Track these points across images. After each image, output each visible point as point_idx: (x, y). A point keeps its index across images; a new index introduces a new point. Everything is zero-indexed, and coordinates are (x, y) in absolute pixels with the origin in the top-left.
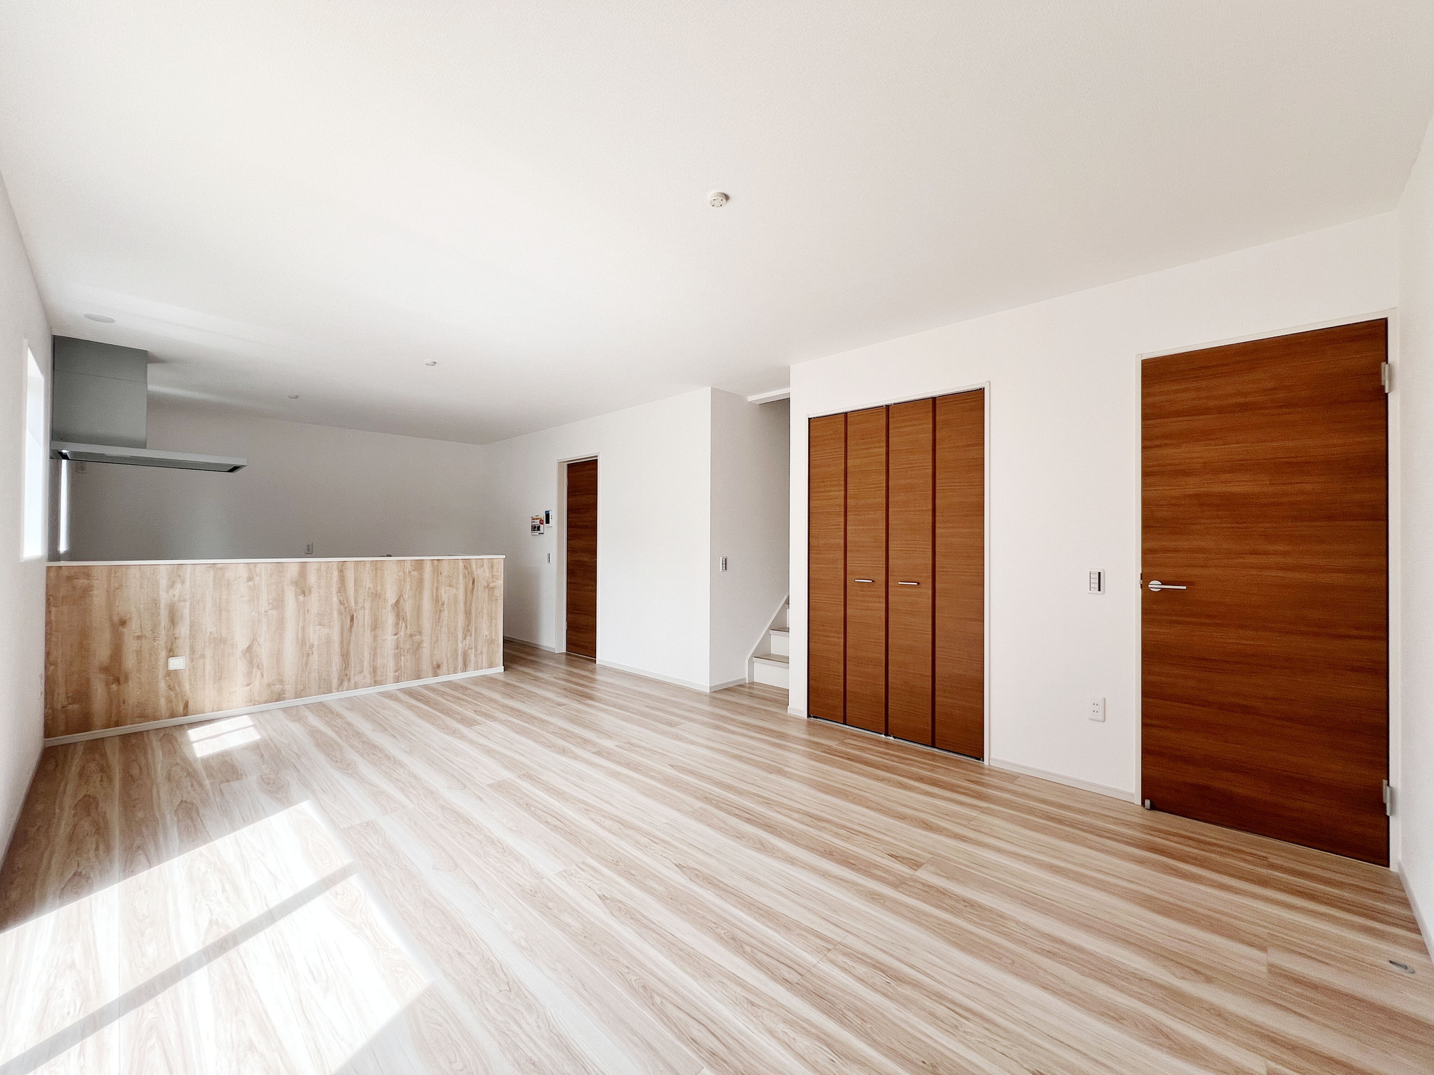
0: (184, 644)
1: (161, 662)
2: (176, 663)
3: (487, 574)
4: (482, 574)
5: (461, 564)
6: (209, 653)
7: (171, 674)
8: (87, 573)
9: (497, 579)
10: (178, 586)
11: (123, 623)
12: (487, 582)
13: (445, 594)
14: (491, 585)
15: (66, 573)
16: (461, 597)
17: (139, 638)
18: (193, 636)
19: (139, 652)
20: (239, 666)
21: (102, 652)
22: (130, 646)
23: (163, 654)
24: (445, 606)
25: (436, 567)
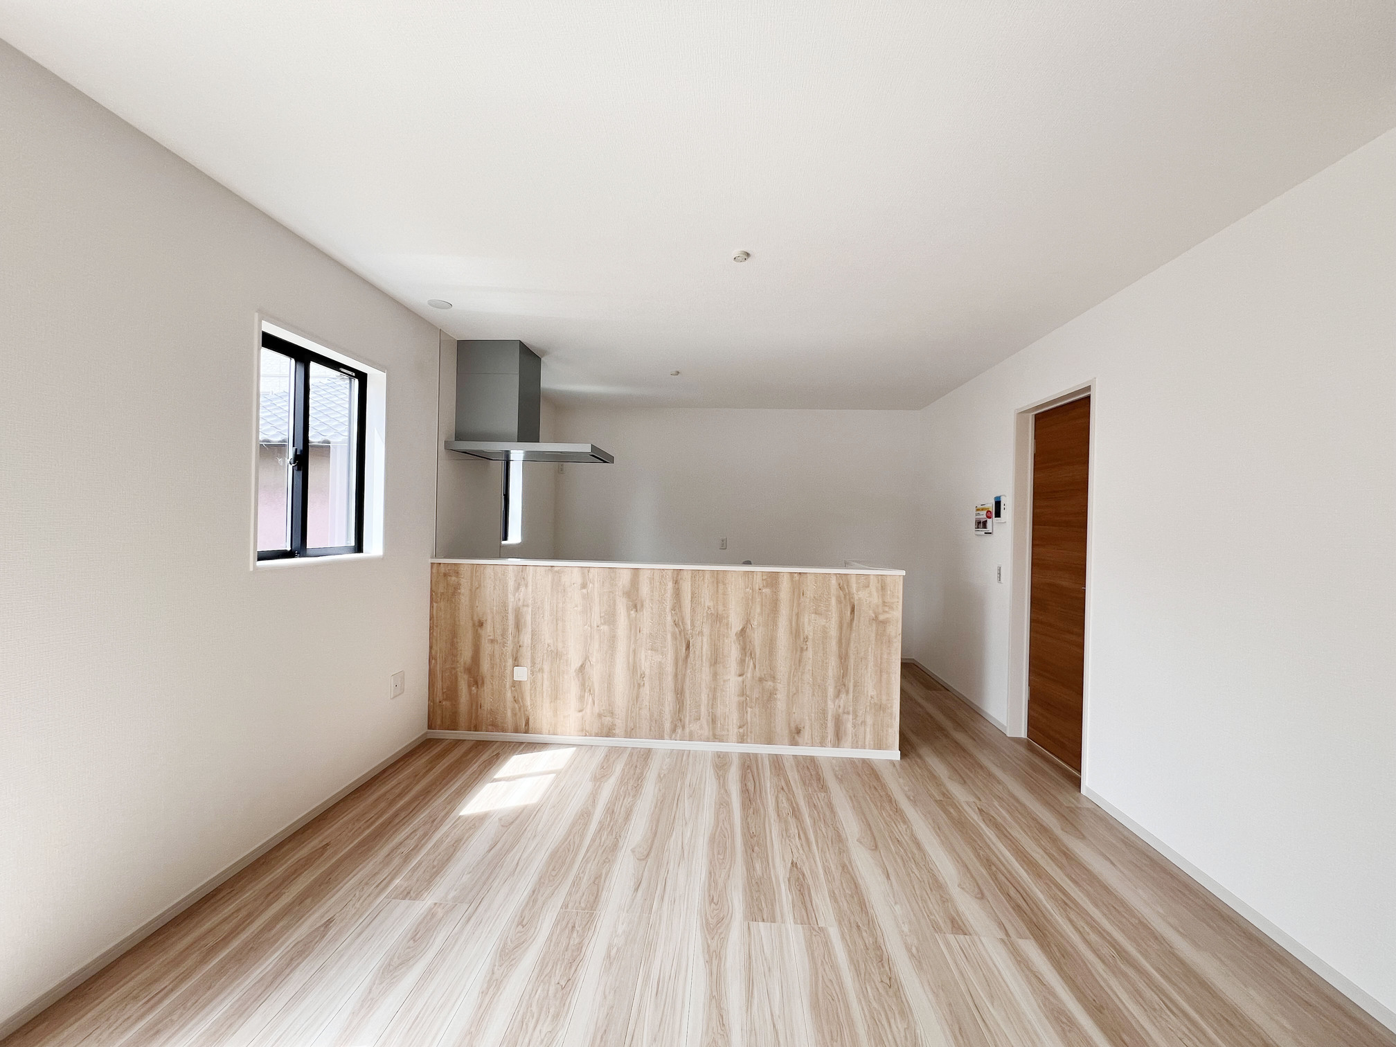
0: (526, 653)
1: (508, 671)
2: (521, 674)
3: (876, 599)
4: (867, 598)
5: (834, 581)
6: (546, 668)
7: (516, 685)
8: (456, 570)
9: (891, 608)
10: (523, 589)
11: (481, 624)
12: (875, 613)
13: (810, 625)
14: (881, 617)
15: (442, 569)
16: (833, 632)
17: (492, 641)
18: (533, 647)
19: (492, 656)
20: (572, 687)
21: (466, 655)
22: (486, 648)
23: (510, 662)
24: (810, 643)
25: (797, 583)
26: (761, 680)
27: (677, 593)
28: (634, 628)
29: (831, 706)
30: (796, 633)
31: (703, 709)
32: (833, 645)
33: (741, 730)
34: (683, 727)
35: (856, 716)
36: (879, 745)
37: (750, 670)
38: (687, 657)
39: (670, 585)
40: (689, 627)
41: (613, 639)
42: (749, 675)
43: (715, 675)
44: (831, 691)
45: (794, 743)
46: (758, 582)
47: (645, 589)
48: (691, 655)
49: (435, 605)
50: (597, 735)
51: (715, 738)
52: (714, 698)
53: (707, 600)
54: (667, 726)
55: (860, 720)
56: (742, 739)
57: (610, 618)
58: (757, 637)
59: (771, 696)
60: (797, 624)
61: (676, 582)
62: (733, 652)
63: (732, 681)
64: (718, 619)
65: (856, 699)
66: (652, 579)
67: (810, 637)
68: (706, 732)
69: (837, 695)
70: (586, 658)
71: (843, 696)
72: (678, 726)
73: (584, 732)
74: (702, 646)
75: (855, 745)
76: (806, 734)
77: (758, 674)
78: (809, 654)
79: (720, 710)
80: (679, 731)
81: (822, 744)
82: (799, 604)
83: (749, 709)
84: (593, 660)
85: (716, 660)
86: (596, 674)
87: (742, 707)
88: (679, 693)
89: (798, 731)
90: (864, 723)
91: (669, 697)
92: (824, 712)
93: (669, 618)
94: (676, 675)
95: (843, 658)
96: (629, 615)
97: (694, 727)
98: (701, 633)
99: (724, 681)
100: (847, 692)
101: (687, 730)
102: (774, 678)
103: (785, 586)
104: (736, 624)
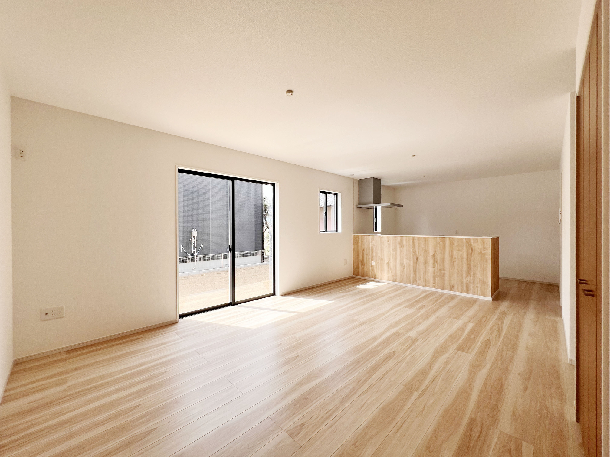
0: (374, 258)
1: (370, 262)
2: (373, 263)
3: (481, 246)
4: (478, 246)
5: (464, 240)
6: (379, 262)
7: (372, 266)
8: (358, 237)
9: (487, 249)
10: (373, 242)
11: (364, 251)
12: (480, 251)
13: (456, 254)
14: (483, 252)
15: (355, 237)
16: (465, 256)
17: (366, 255)
18: (376, 256)
19: (366, 259)
20: (386, 268)
21: (361, 257)
22: (365, 256)
23: (371, 260)
24: (456, 260)
25: (452, 241)
26: (440, 270)
27: (414, 243)
28: (402, 253)
29: (464, 280)
30: (452, 256)
31: (422, 277)
32: (465, 261)
33: (434, 284)
34: (416, 282)
35: (474, 284)
36: (483, 295)
37: (436, 267)
38: (417, 261)
39: (411, 241)
40: (417, 253)
41: (396, 256)
42: (436, 268)
43: (425, 268)
44: (464, 275)
45: (451, 290)
46: (438, 241)
47: (404, 242)
48: (418, 261)
49: (354, 245)
50: (392, 281)
51: (426, 286)
52: (425, 274)
53: (422, 246)
54: (412, 281)
55: (476, 286)
56: (434, 287)
57: (395, 250)
58: (438, 257)
59: (444, 275)
60: (452, 254)
61: (413, 240)
62: (431, 261)
63: (430, 270)
64: (426, 251)
65: (474, 279)
66: (406, 239)
67: (457, 258)
68: (423, 284)
69: (467, 277)
70: (389, 260)
71: (469, 277)
72: (415, 281)
73: (389, 280)
74: (421, 259)
75: (474, 293)
76: (456, 288)
77: (439, 268)
78: (456, 263)
79: (427, 278)
80: (415, 282)
81: (462, 292)
82: (452, 248)
83: (436, 279)
84: (391, 261)
85: (426, 263)
86: (392, 264)
87: (434, 278)
88: (415, 272)
89: (453, 287)
90: (477, 287)
91: (412, 272)
92: (462, 282)
93: (411, 250)
94: (414, 267)
95: (469, 265)
96: (400, 249)
97: (419, 282)
98: (421, 255)
99: (428, 269)
100: (470, 276)
101: (417, 283)
102: (444, 270)
103: (447, 241)
104: (432, 253)
